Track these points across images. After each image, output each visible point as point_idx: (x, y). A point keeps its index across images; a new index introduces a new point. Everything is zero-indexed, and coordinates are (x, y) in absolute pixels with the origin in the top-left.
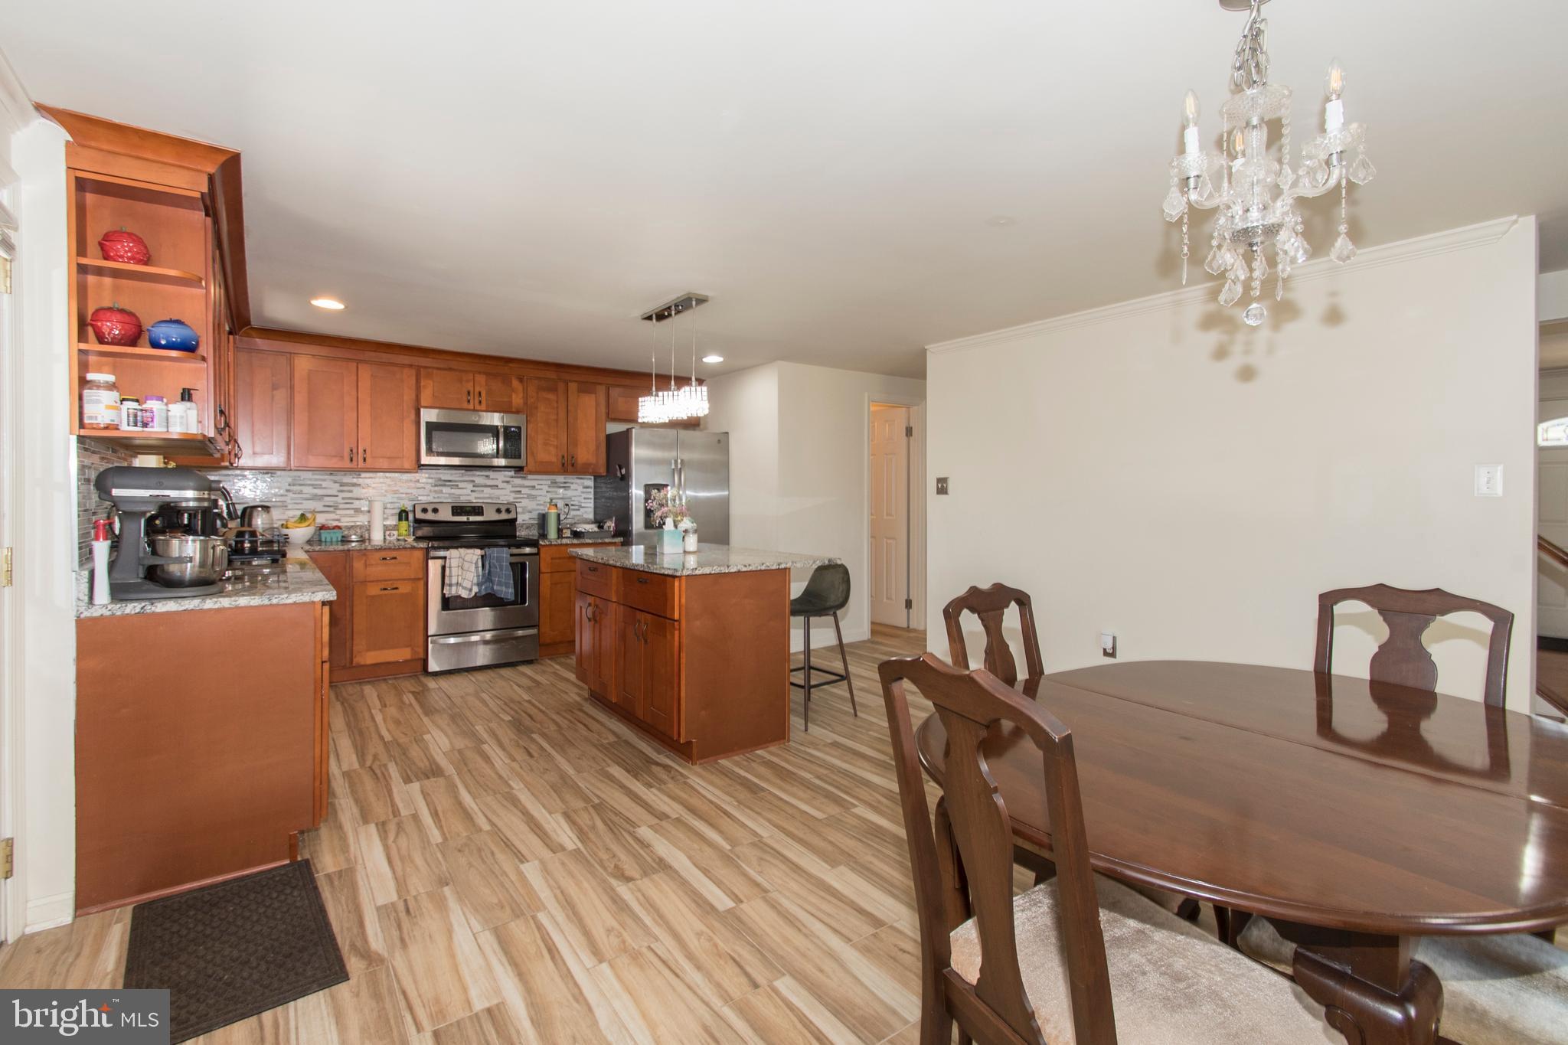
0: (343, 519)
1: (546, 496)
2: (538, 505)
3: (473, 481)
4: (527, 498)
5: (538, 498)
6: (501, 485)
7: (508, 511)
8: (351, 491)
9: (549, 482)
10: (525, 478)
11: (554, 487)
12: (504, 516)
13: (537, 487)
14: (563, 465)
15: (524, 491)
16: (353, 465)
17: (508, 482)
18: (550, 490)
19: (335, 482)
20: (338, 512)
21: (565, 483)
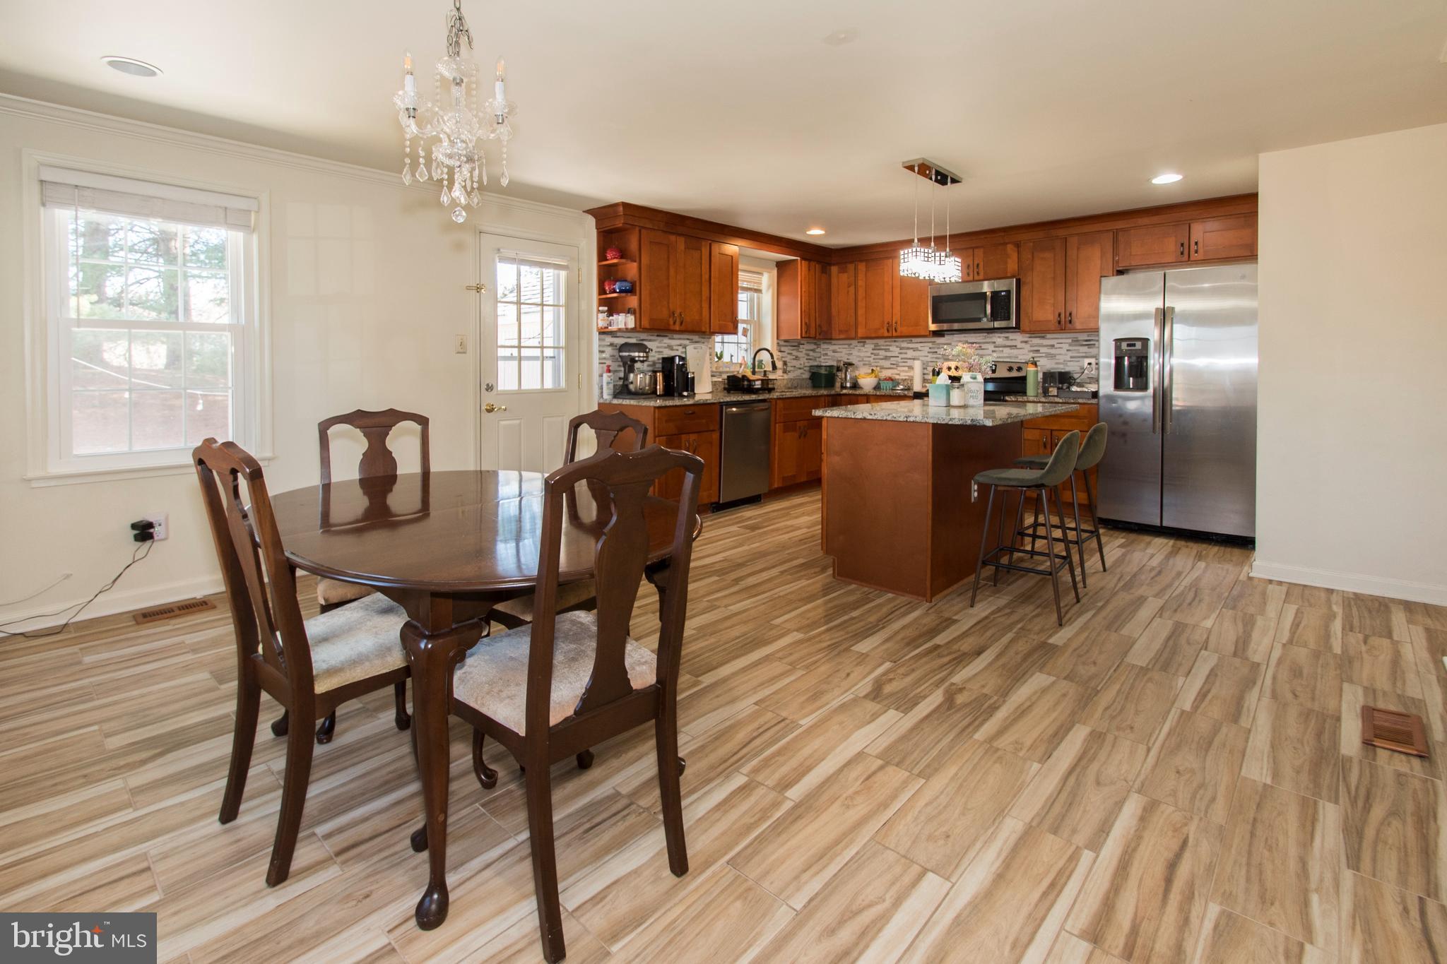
0: (902, 374)
1: (1066, 355)
2: (1057, 363)
3: (994, 343)
4: (1046, 357)
5: (1057, 357)
6: (1019, 345)
7: (1019, 369)
8: (906, 353)
9: (1070, 341)
10: (1043, 337)
11: (1076, 345)
12: (1015, 374)
13: (1057, 346)
14: (1059, 322)
15: (1043, 350)
16: (890, 335)
17: (1026, 342)
18: (1071, 348)
19: (897, 347)
20: (899, 368)
21: (1087, 341)
